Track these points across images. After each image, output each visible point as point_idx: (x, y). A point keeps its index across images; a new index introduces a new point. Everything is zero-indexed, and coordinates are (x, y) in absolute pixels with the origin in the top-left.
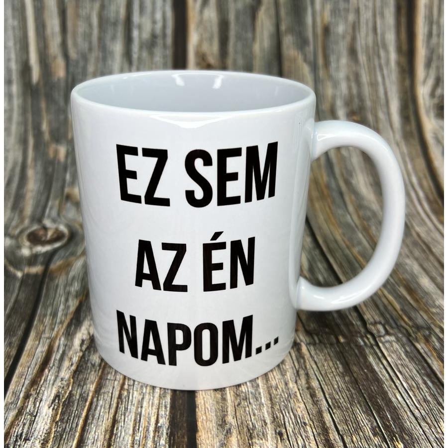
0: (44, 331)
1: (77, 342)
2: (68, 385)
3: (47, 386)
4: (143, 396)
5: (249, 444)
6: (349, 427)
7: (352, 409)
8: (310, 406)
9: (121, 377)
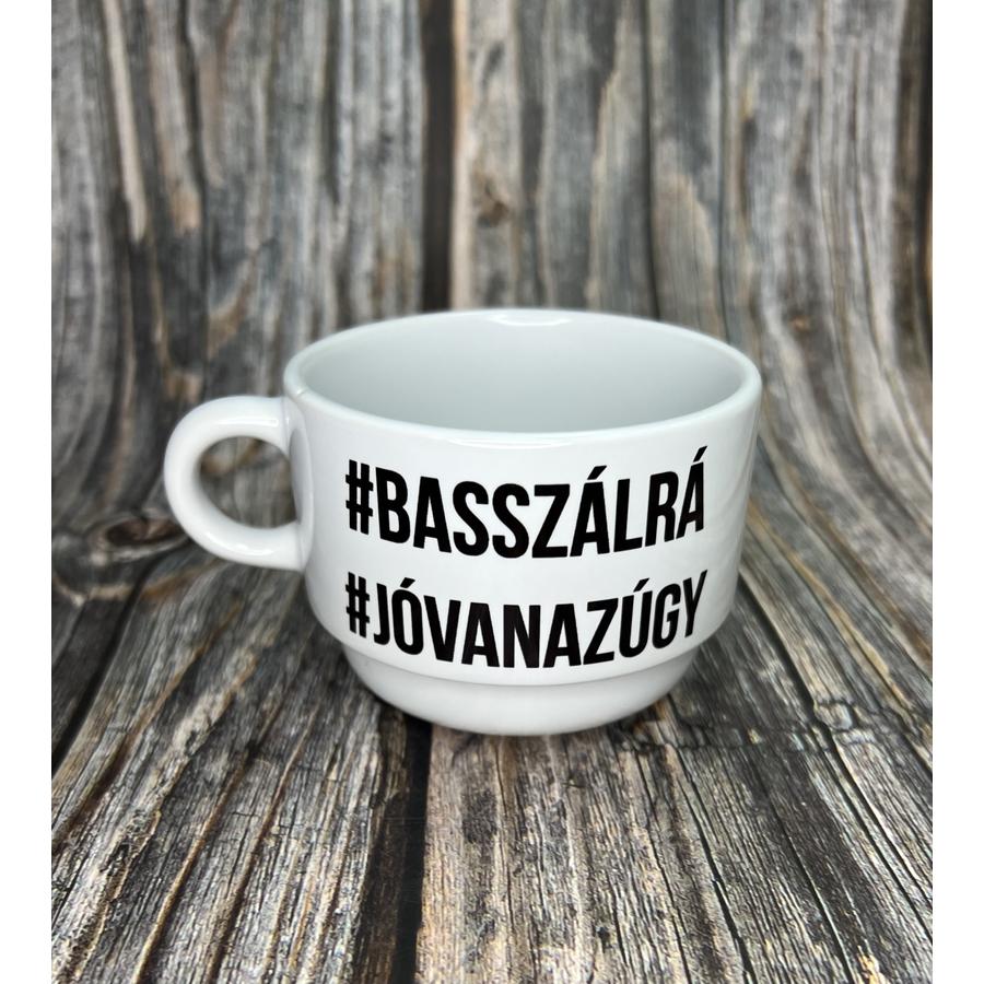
0: (113, 716)
1: (180, 736)
2: (149, 825)
3: (103, 826)
4: (311, 848)
5: (533, 955)
6: (760, 922)
7: (768, 883)
8: (674, 876)
9: (266, 810)
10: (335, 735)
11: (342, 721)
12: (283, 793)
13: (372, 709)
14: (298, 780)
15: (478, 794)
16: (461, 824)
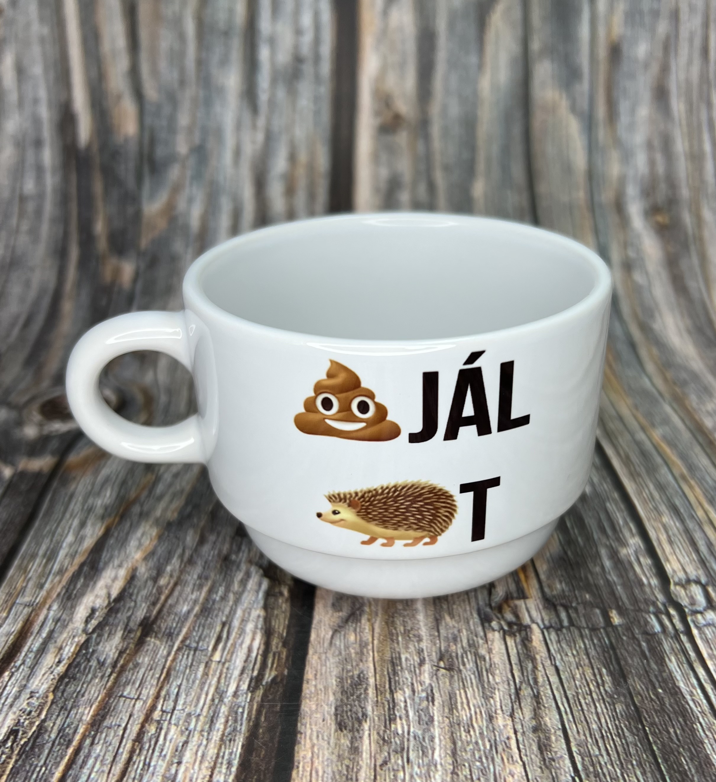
0: (24, 589)
1: (81, 612)
2: (41, 708)
4: (189, 736)
8: (535, 771)
9: (151, 693)
10: (223, 613)
11: (231, 596)
12: (168, 674)
13: (260, 585)
14: (184, 661)
15: (352, 677)
16: (333, 709)
